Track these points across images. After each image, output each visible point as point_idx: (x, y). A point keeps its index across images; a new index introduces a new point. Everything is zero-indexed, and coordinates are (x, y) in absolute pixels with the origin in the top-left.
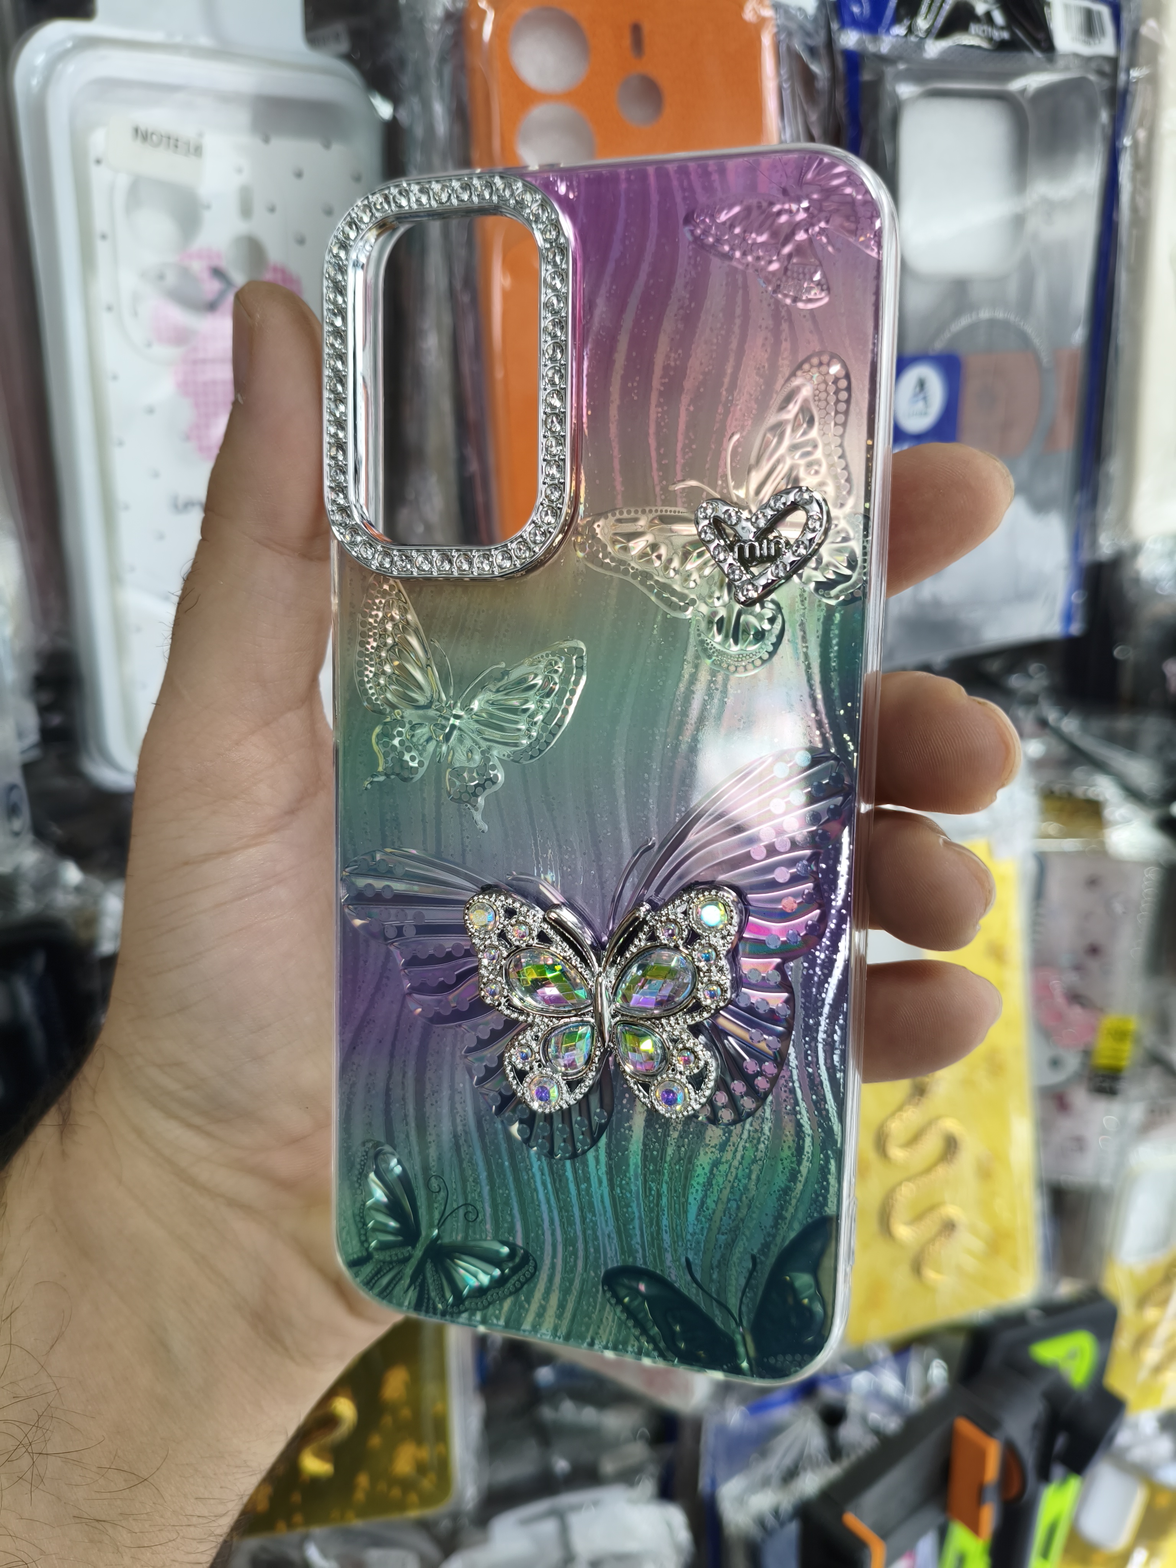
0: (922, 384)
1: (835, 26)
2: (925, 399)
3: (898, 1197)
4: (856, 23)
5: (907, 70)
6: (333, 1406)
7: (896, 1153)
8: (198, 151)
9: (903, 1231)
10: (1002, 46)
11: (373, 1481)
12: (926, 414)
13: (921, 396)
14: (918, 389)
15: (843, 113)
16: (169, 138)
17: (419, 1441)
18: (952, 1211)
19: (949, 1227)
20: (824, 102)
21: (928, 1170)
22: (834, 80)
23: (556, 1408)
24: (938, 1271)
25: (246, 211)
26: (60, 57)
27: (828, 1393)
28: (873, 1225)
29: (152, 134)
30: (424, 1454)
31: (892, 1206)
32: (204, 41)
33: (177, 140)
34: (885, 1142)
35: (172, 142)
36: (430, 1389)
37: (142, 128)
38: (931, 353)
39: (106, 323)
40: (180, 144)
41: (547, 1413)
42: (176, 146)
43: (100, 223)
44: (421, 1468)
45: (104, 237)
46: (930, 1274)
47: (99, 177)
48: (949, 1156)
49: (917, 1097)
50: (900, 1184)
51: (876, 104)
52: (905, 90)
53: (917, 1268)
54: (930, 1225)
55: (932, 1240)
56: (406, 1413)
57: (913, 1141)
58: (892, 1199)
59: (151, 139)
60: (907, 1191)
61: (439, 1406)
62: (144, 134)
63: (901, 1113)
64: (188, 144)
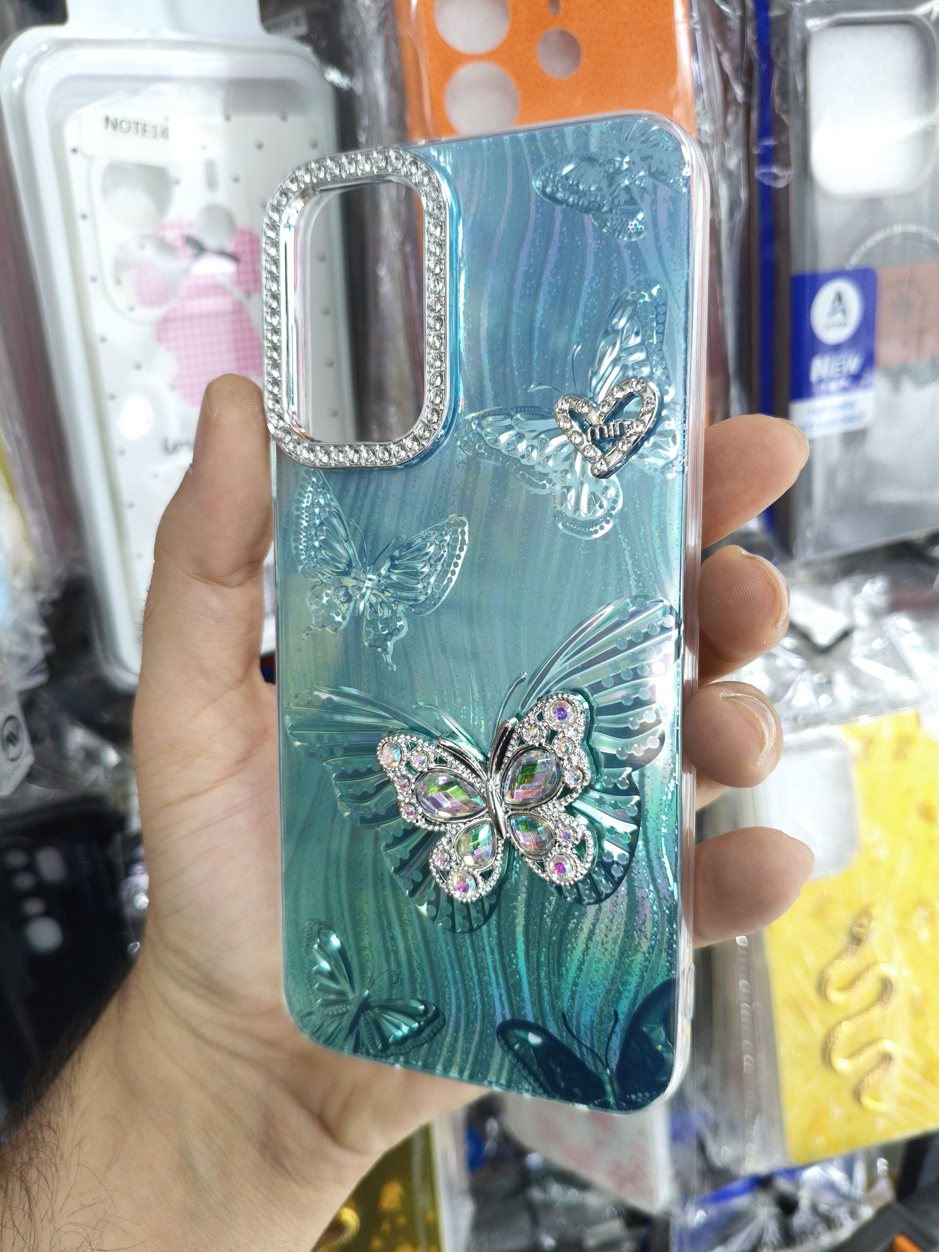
0: (839, 298)
2: (844, 312)
3: (839, 1035)
6: (343, 1217)
7: (835, 996)
8: (165, 133)
9: (842, 1064)
12: (845, 324)
13: (840, 308)
14: (837, 304)
15: (754, 49)
16: (137, 124)
17: (415, 1244)
18: (887, 1045)
19: (886, 1058)
20: (735, 40)
21: (866, 1010)
22: (744, 19)
23: (544, 1189)
24: (877, 1099)
25: (212, 183)
26: (38, 58)
27: (783, 1186)
28: (817, 1059)
29: (122, 121)
31: (833, 1043)
32: (169, 34)
33: (145, 125)
34: (825, 986)
35: (140, 127)
36: (422, 1201)
37: (112, 117)
38: (848, 268)
39: (93, 292)
40: (147, 128)
41: (536, 1194)
42: (145, 131)
43: (80, 205)
45: (84, 217)
46: (869, 1101)
47: (75, 164)
48: (885, 997)
49: (854, 947)
50: (840, 1023)
51: (785, 39)
52: (813, 23)
53: (857, 1096)
54: (869, 1056)
55: (871, 1071)
56: (402, 1220)
57: (850, 985)
58: (833, 1037)
59: (121, 127)
60: (846, 1028)
61: (430, 1216)
62: (114, 122)
63: (840, 960)
64: (155, 128)
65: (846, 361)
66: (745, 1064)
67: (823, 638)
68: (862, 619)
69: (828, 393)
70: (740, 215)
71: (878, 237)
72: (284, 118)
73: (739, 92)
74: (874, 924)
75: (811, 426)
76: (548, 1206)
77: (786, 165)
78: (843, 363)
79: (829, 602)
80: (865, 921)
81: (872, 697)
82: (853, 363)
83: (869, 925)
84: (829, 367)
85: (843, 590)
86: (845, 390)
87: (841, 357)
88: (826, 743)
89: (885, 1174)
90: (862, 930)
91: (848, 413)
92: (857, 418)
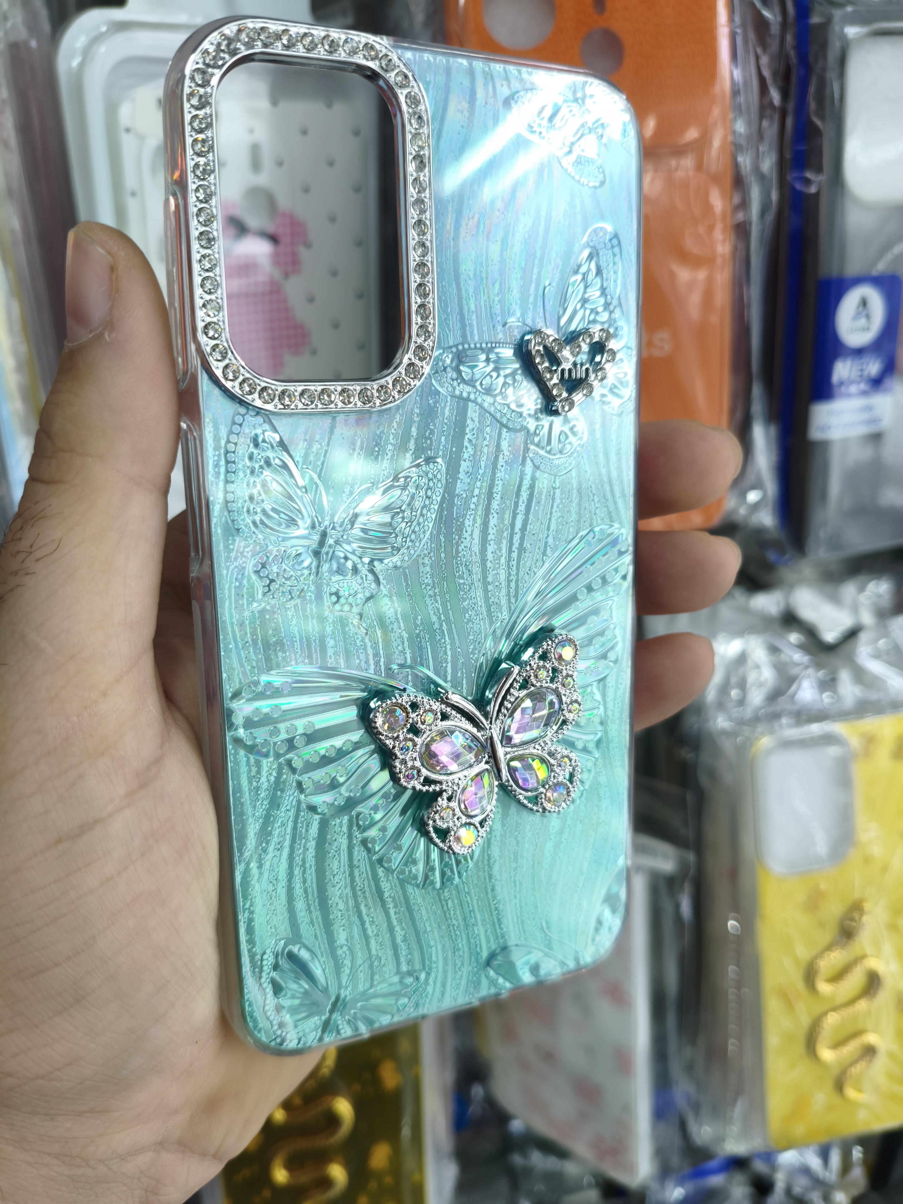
0: (864, 303)
2: (868, 317)
3: (825, 1025)
5: (854, 12)
6: (328, 1170)
7: (824, 987)
9: (827, 1054)
12: (868, 329)
13: (864, 313)
14: (861, 308)
15: (793, 55)
18: (872, 1038)
19: (870, 1051)
20: (774, 46)
21: (853, 1002)
22: (784, 25)
23: (525, 1155)
24: (860, 1091)
25: (256, 165)
26: (97, 39)
27: (759, 1167)
28: (800, 1047)
31: (819, 1032)
34: (814, 977)
36: (409, 1163)
38: (874, 273)
41: (517, 1159)
43: (130, 181)
45: (133, 194)
46: (851, 1093)
47: (128, 143)
48: (872, 991)
49: (844, 940)
50: (825, 1014)
51: (824, 45)
52: (852, 31)
53: (839, 1086)
54: (852, 1048)
55: (854, 1063)
56: (388, 1180)
57: (838, 977)
58: (819, 1026)
60: (832, 1019)
61: (416, 1177)
63: (830, 952)
65: (867, 365)
66: (730, 1047)
67: (830, 636)
68: (867, 618)
69: (849, 395)
70: (770, 217)
72: (329, 106)
73: (775, 96)
74: (865, 919)
75: (829, 428)
76: (528, 1171)
77: (819, 170)
78: (864, 367)
79: (835, 599)
80: (856, 916)
81: (874, 696)
82: (874, 367)
83: (860, 919)
84: (851, 371)
85: (849, 590)
86: (864, 393)
87: (862, 360)
88: (829, 739)
89: (861, 1162)
90: (854, 924)
91: (866, 416)
92: (874, 421)
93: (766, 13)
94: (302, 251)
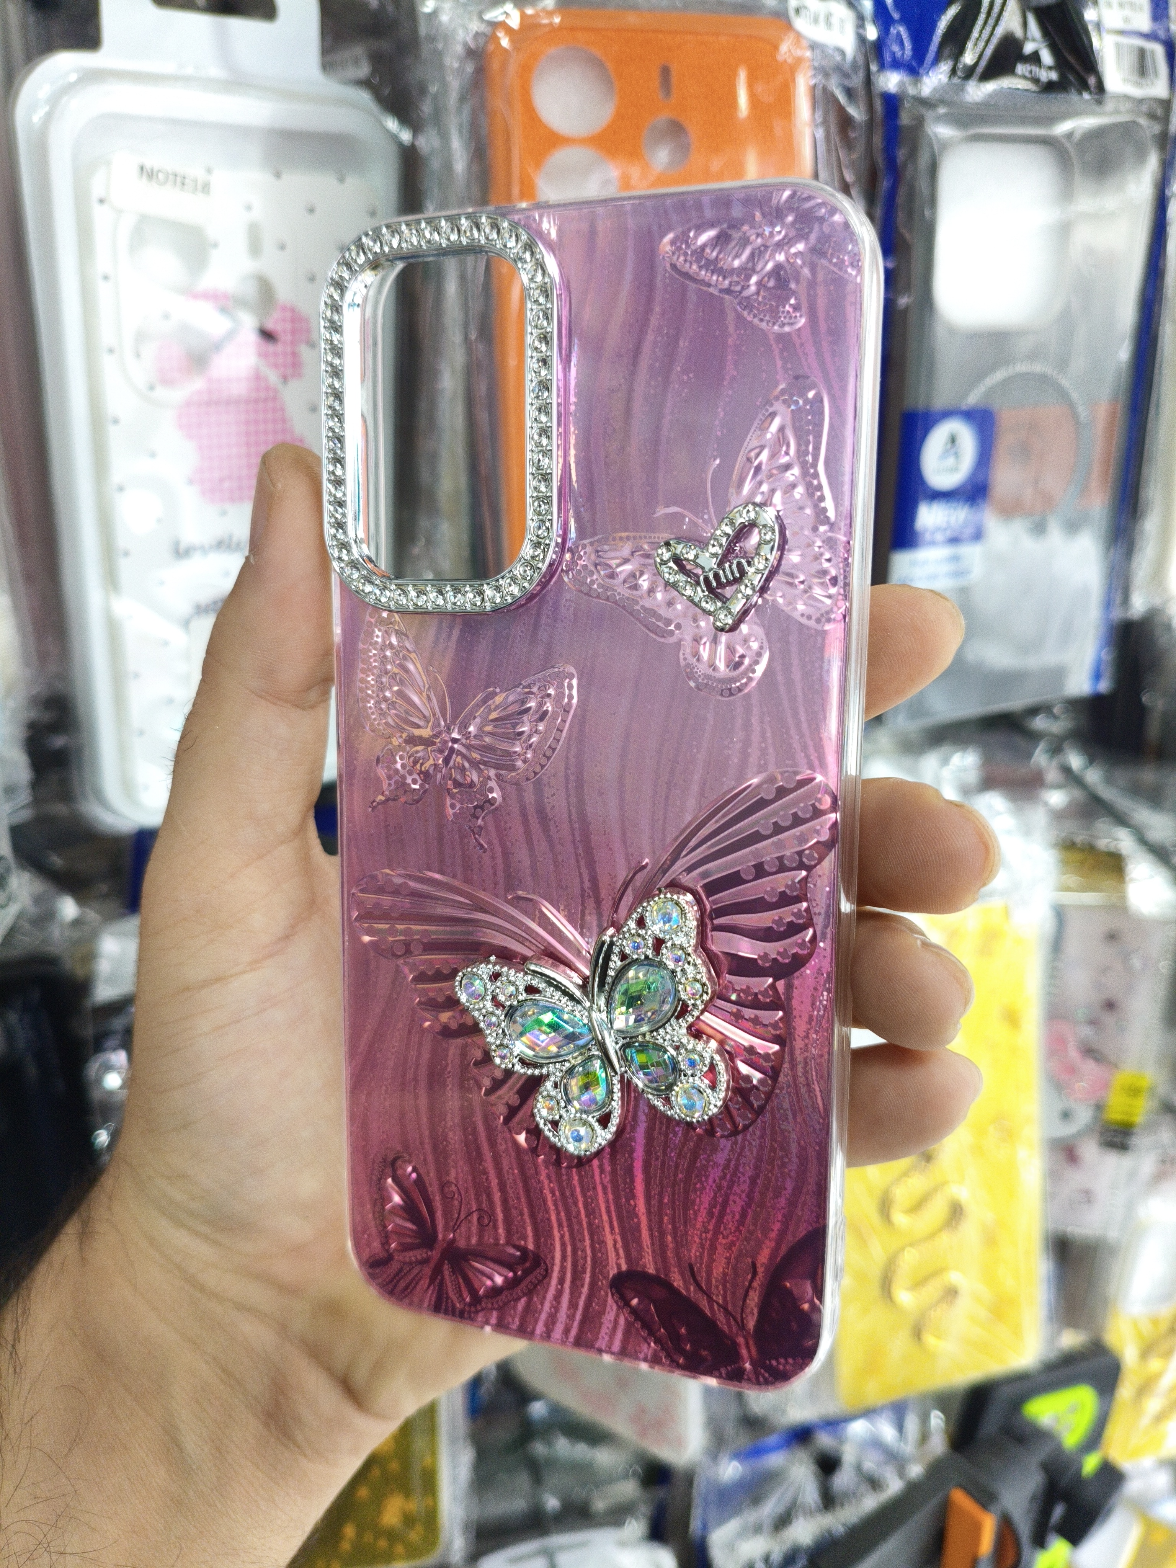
0: (953, 440)
1: (874, 68)
2: (957, 455)
3: (901, 1262)
4: (896, 65)
5: (947, 113)
7: (900, 1218)
8: (206, 188)
9: (904, 1297)
10: (1049, 87)
11: (360, 1531)
12: (956, 469)
13: (953, 451)
14: (949, 445)
15: (880, 160)
16: (176, 175)
17: (407, 1494)
18: (954, 1277)
19: (951, 1293)
20: (860, 147)
21: (932, 1236)
22: (871, 123)
23: (549, 1444)
24: (938, 1337)
25: (255, 248)
26: (66, 90)
27: (824, 1440)
28: (874, 1289)
29: (159, 171)
30: (414, 1505)
31: (895, 1272)
32: (215, 72)
33: (184, 177)
34: (889, 1208)
35: (179, 179)
36: (418, 1443)
37: (148, 165)
38: (964, 407)
39: (108, 365)
40: (187, 181)
41: (539, 1448)
42: (183, 184)
43: (102, 264)
44: (409, 1520)
45: (106, 278)
46: (930, 1340)
47: (101, 217)
48: (954, 1222)
49: (923, 1165)
50: (903, 1249)
51: (914, 150)
52: (944, 132)
53: (917, 1333)
54: (932, 1290)
55: (935, 1305)
56: (393, 1466)
57: (918, 1206)
58: (895, 1265)
59: (157, 177)
60: (910, 1256)
61: (428, 1460)
62: (149, 171)
63: (907, 1179)
64: (196, 181)
69: (933, 544)
71: (999, 375)
72: (341, 180)
76: (552, 1462)
77: (906, 288)
78: (952, 511)
79: (915, 772)
84: (936, 517)
86: (952, 541)
87: (950, 505)
89: (940, 1429)
91: (952, 567)
92: (962, 573)
93: (852, 111)
94: (304, 351)
